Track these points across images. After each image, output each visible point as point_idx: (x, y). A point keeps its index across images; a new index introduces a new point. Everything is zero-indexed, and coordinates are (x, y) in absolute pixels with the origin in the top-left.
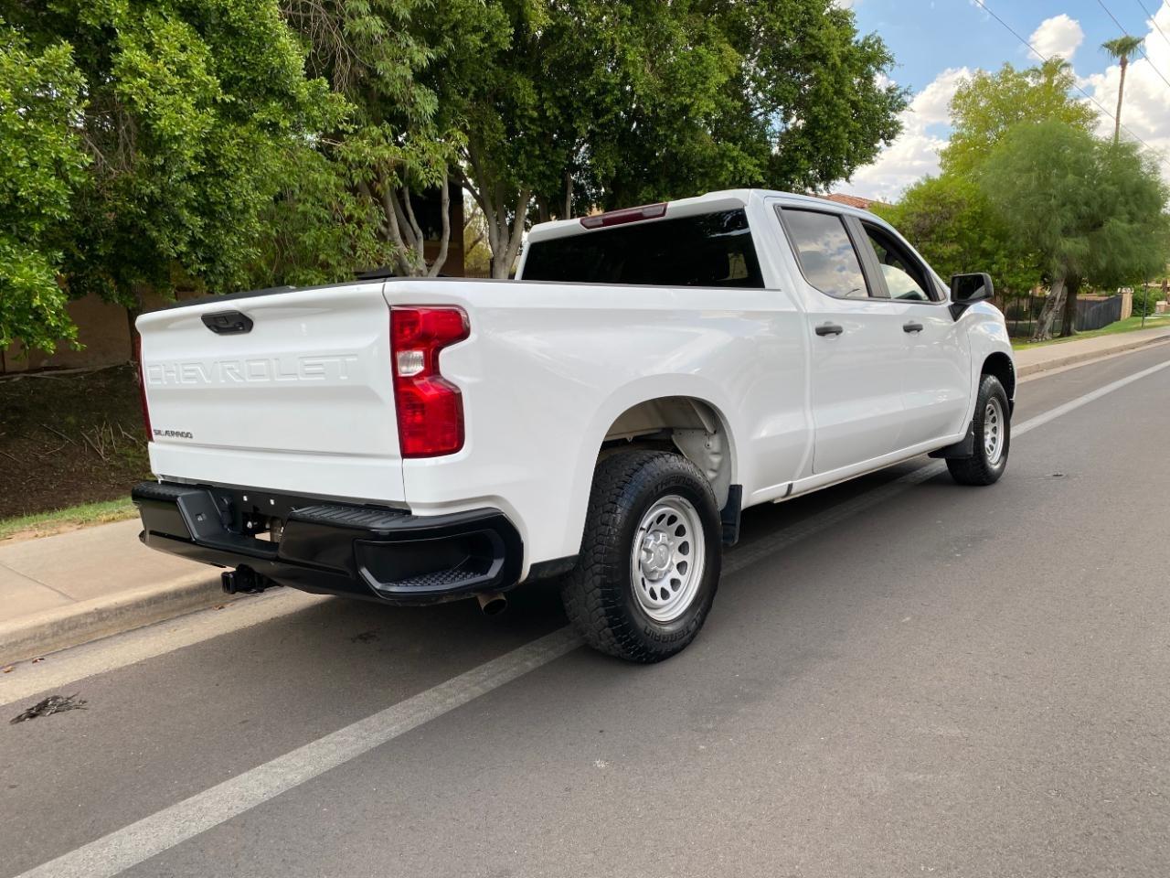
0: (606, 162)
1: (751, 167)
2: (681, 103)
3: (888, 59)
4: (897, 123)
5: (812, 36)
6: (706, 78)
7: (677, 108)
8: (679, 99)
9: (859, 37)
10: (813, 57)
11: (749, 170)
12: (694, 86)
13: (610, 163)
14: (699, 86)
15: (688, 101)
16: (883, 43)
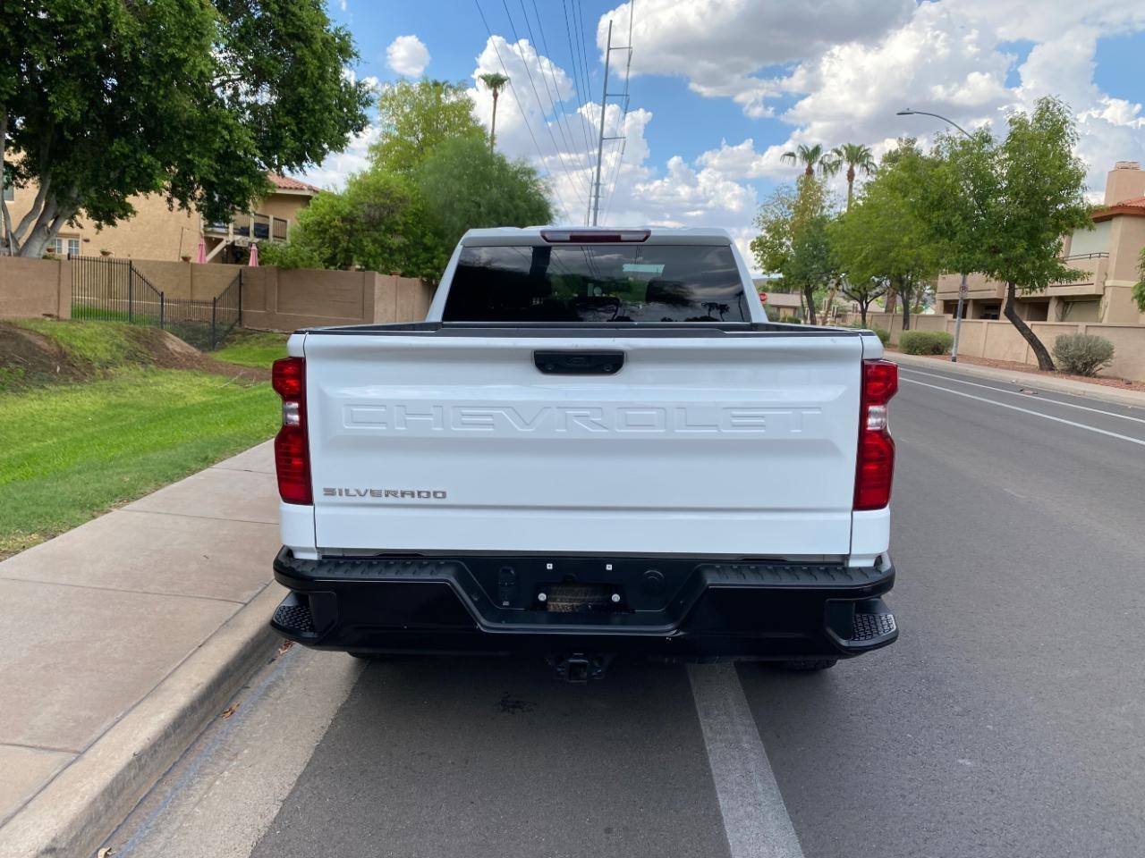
0: (68, 101)
1: (247, 139)
2: (172, 56)
3: (355, 55)
4: (365, 117)
5: (294, 14)
6: (202, 34)
7: (166, 59)
8: (169, 51)
9: (332, 28)
10: (296, 37)
11: (245, 142)
12: (187, 39)
13: (74, 103)
14: (193, 41)
15: (182, 55)
16: (352, 38)
